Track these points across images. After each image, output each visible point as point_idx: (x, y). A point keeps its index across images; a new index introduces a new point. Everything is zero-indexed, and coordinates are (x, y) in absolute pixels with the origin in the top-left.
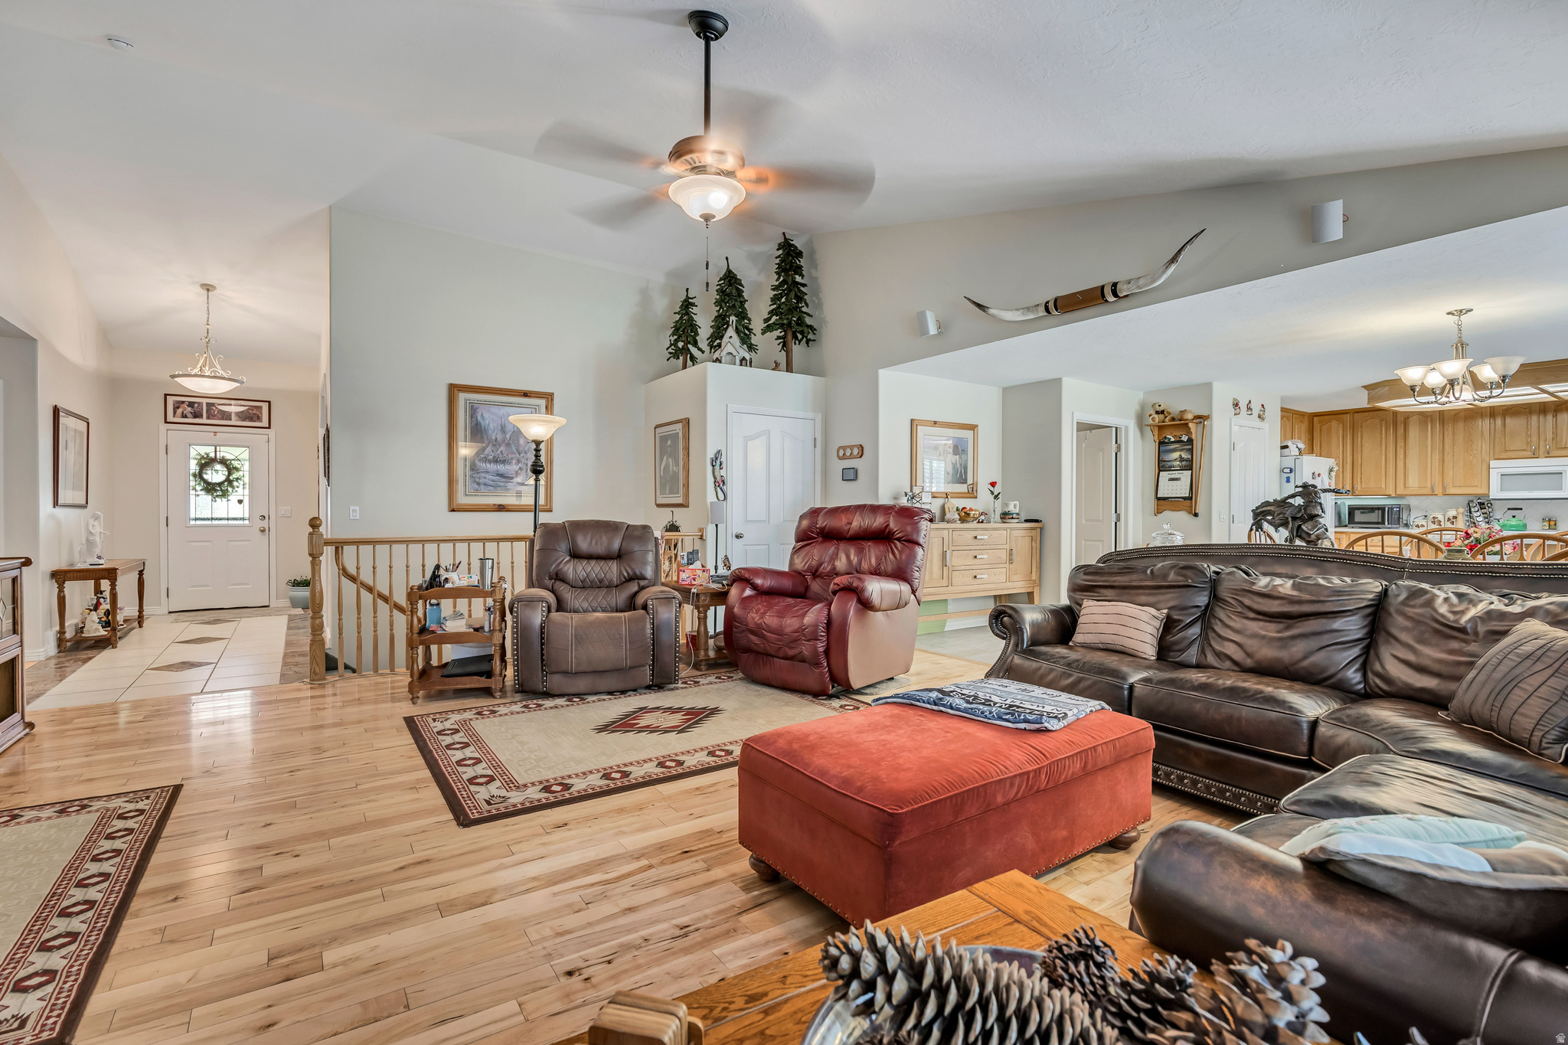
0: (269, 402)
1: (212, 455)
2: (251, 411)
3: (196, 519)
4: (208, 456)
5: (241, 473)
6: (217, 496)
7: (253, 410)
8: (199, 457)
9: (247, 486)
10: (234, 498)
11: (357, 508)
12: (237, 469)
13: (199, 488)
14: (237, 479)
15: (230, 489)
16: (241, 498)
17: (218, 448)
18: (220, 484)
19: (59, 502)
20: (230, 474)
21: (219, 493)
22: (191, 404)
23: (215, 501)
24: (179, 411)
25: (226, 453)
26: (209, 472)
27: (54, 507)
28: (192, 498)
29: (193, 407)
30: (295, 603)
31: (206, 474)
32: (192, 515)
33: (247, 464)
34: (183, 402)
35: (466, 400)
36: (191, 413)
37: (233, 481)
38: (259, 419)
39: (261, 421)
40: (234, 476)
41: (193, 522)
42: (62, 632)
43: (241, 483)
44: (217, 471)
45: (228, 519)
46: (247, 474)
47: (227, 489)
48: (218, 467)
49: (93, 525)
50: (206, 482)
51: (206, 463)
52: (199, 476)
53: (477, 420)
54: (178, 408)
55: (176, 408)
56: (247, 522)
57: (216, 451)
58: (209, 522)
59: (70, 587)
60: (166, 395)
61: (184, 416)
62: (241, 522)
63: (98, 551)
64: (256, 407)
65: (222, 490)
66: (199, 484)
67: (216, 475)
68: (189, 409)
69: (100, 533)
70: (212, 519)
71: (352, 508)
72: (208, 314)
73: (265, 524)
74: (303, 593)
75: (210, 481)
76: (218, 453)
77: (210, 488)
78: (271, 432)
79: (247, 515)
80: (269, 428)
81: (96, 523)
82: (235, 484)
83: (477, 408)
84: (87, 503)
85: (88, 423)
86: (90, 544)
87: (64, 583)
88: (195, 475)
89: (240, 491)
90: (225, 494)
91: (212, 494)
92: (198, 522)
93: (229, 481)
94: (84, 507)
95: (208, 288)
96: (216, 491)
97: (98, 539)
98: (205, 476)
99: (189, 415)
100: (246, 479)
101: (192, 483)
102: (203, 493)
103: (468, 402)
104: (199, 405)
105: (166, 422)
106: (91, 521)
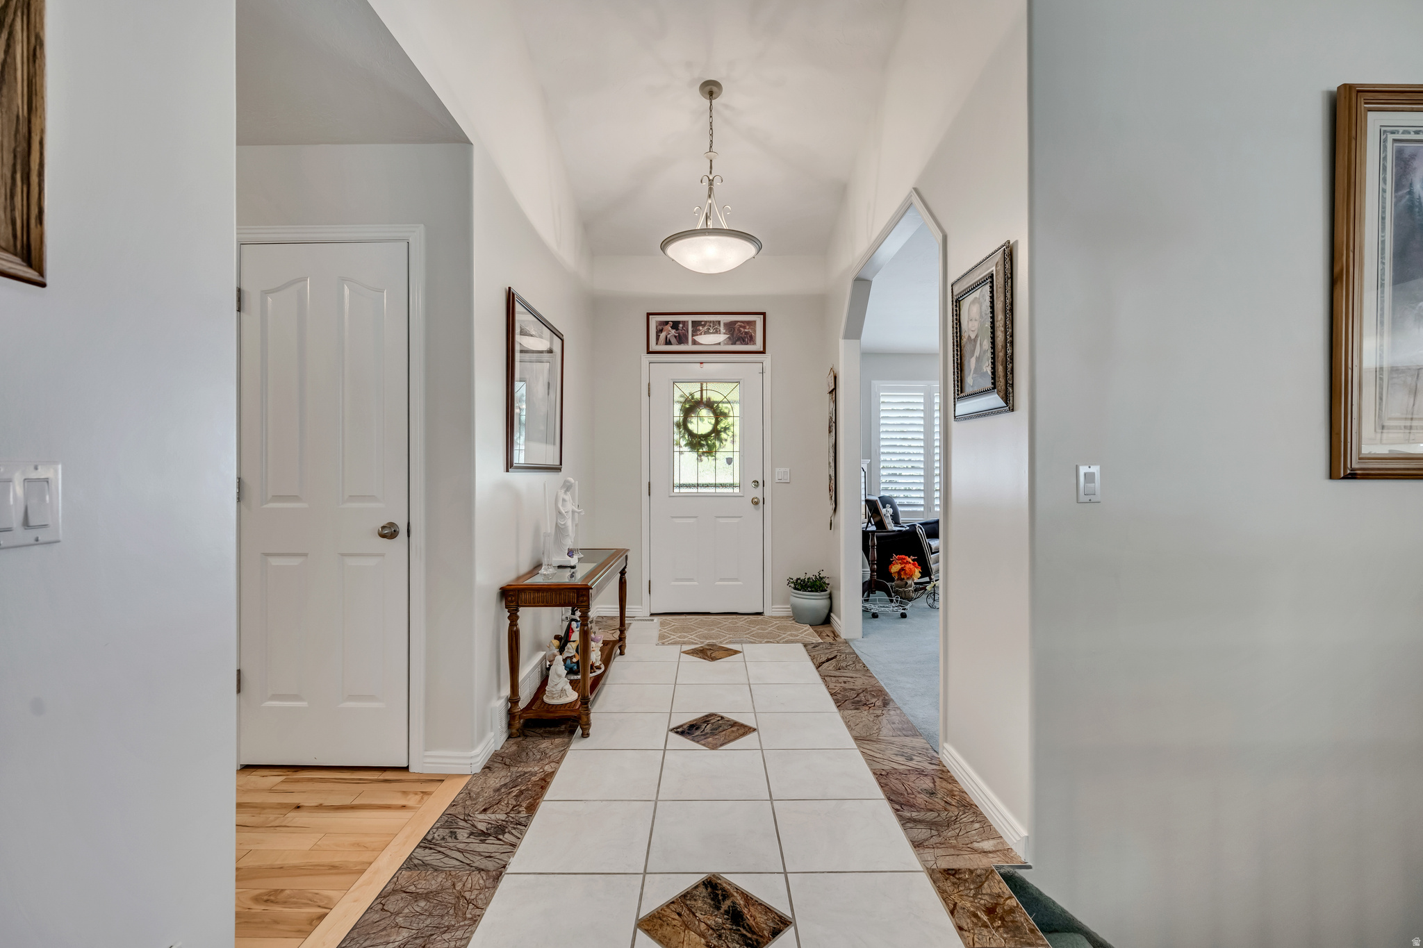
0: (764, 314)
1: (697, 396)
2: (742, 329)
3: (680, 486)
4: (693, 398)
5: (730, 420)
6: (704, 453)
7: (744, 327)
8: (682, 400)
9: (737, 439)
10: (721, 456)
11: (1095, 469)
12: (725, 415)
13: (683, 442)
14: (726, 429)
15: (717, 443)
16: (730, 455)
17: (704, 385)
18: (706, 436)
19: (516, 461)
20: (717, 422)
21: (705, 449)
22: (675, 325)
23: (701, 460)
24: (663, 335)
25: (715, 393)
26: (694, 420)
27: (507, 471)
28: (677, 454)
29: (677, 329)
30: (798, 616)
31: (692, 422)
32: (676, 482)
33: (737, 407)
34: (667, 323)
35: (1383, 132)
36: (675, 337)
37: (720, 431)
38: (750, 339)
39: (754, 344)
40: (722, 425)
41: (676, 490)
42: (513, 699)
43: (731, 434)
44: (701, 418)
45: (715, 486)
46: (737, 421)
47: (714, 443)
48: (704, 412)
49: (564, 500)
50: (691, 434)
51: (691, 407)
52: (684, 425)
53: (1411, 193)
54: (661, 331)
55: (659, 331)
56: (737, 490)
57: (702, 390)
58: (694, 490)
59: (527, 615)
60: (649, 314)
61: (668, 342)
62: (730, 490)
63: (569, 543)
64: (749, 323)
65: (708, 445)
66: (683, 437)
67: (702, 424)
68: (673, 331)
69: (573, 512)
70: (698, 485)
71: (1083, 470)
72: (711, 135)
73: (757, 493)
74: (814, 602)
75: (695, 432)
76: (704, 392)
77: (698, 443)
78: (766, 359)
79: (737, 481)
80: (763, 352)
81: (568, 497)
82: (723, 435)
83: (1413, 157)
84: (561, 464)
85: (562, 340)
86: (560, 530)
87: (517, 610)
88: (678, 425)
89: (729, 447)
90: (711, 452)
91: (698, 451)
92: (683, 490)
93: (716, 432)
94: (557, 469)
95: (711, 89)
96: (702, 446)
97: (569, 523)
98: (690, 426)
99: (673, 340)
100: (737, 430)
101: (676, 437)
102: (687, 449)
103: (1390, 137)
104: (684, 325)
105: (649, 352)
106: (562, 495)
